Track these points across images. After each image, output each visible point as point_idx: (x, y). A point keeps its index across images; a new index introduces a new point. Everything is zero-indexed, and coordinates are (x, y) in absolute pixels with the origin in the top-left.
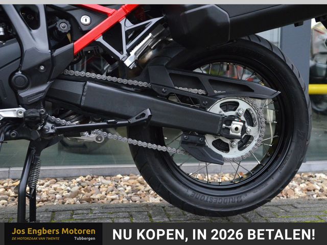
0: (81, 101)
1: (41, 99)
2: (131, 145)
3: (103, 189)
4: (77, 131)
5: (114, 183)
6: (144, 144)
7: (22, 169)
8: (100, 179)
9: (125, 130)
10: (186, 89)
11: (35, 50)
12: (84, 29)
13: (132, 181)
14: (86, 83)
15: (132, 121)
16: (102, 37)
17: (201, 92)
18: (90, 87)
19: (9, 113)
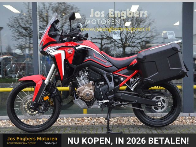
0: (121, 98)
1: (113, 98)
2: (133, 108)
3: (125, 121)
4: (120, 105)
5: (128, 119)
6: (136, 108)
7: (107, 114)
8: (123, 118)
9: (131, 105)
10: (146, 94)
11: (111, 87)
12: (122, 81)
13: (133, 119)
14: (122, 93)
15: (133, 103)
16: (126, 83)
17: (150, 95)
18: (123, 95)
19: (106, 101)
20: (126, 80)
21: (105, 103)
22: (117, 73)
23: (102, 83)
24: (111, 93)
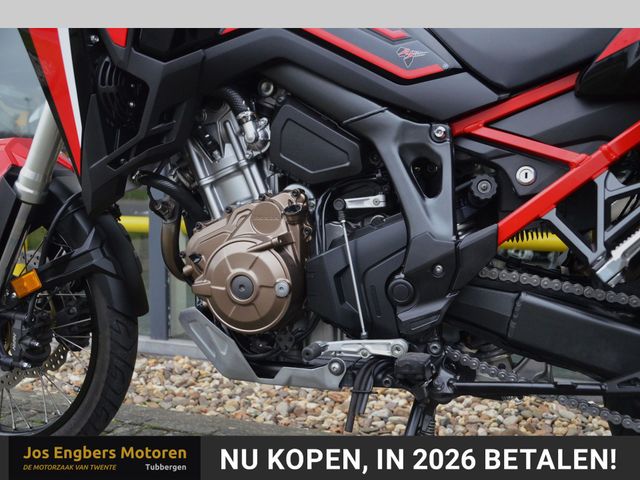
0: (508, 330)
8: (556, 406)
11: (429, 237)
12: (522, 192)
14: (520, 295)
16: (555, 210)
18: (526, 304)
19: (380, 348)
20: (564, 183)
21: (378, 357)
22: (487, 125)
23: (369, 202)
24: (422, 286)
